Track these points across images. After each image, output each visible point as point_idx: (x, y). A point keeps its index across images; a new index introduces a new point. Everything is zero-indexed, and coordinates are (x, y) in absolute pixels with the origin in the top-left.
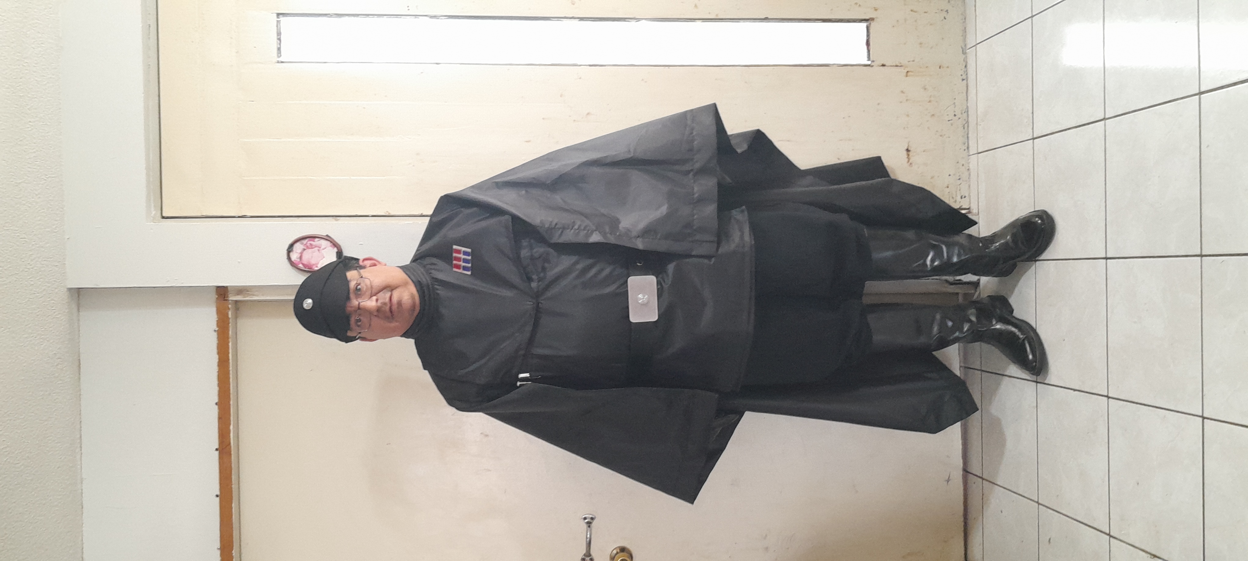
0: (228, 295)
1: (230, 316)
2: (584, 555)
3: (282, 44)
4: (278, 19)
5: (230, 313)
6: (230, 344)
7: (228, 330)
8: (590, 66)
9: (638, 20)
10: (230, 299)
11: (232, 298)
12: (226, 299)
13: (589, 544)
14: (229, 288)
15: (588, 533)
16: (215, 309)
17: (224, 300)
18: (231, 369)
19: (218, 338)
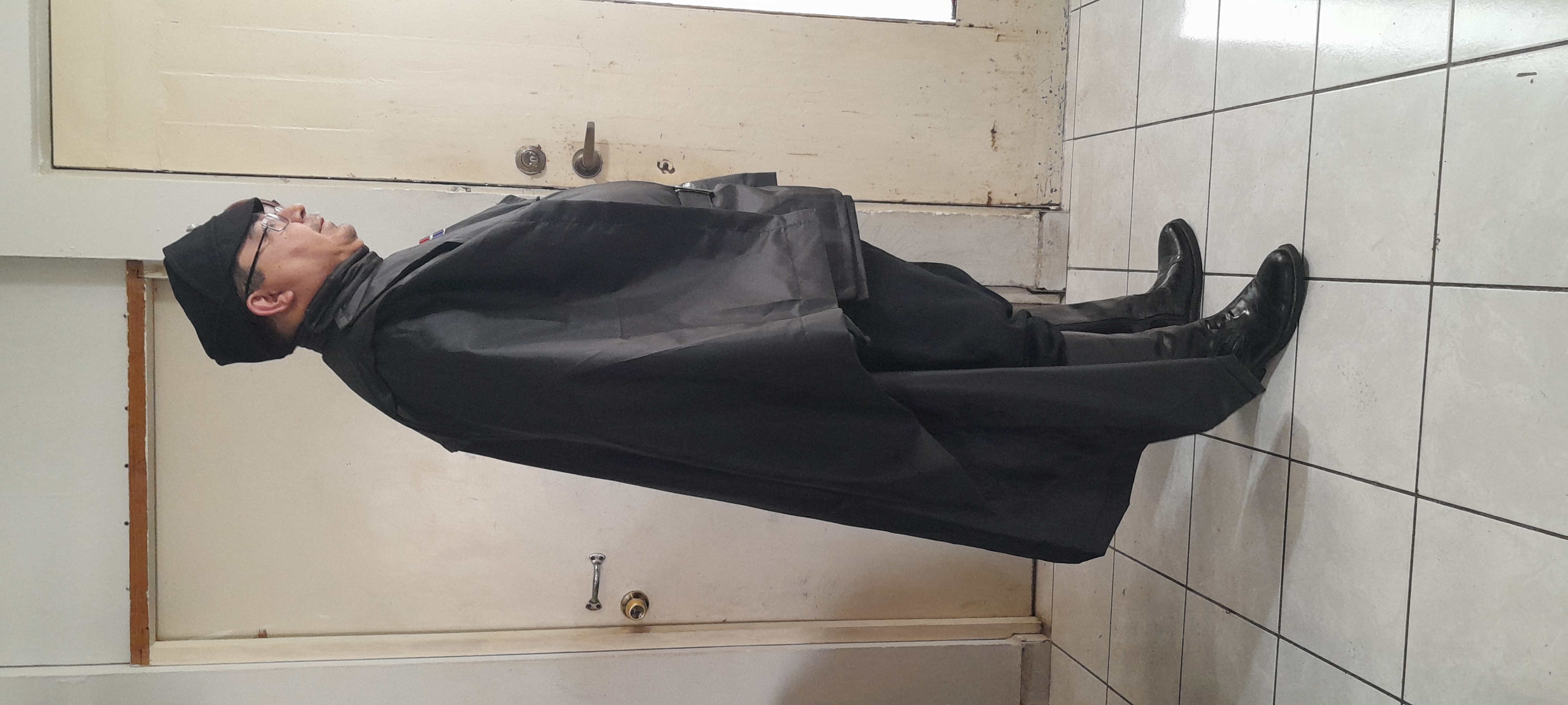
0: (142, 272)
1: (145, 299)
2: (590, 601)
5: (145, 294)
6: (145, 334)
7: (143, 317)
10: (145, 276)
11: (149, 275)
12: (139, 276)
13: (596, 589)
14: (143, 261)
15: (596, 576)
16: (125, 289)
17: (138, 278)
18: (146, 365)
19: (128, 326)
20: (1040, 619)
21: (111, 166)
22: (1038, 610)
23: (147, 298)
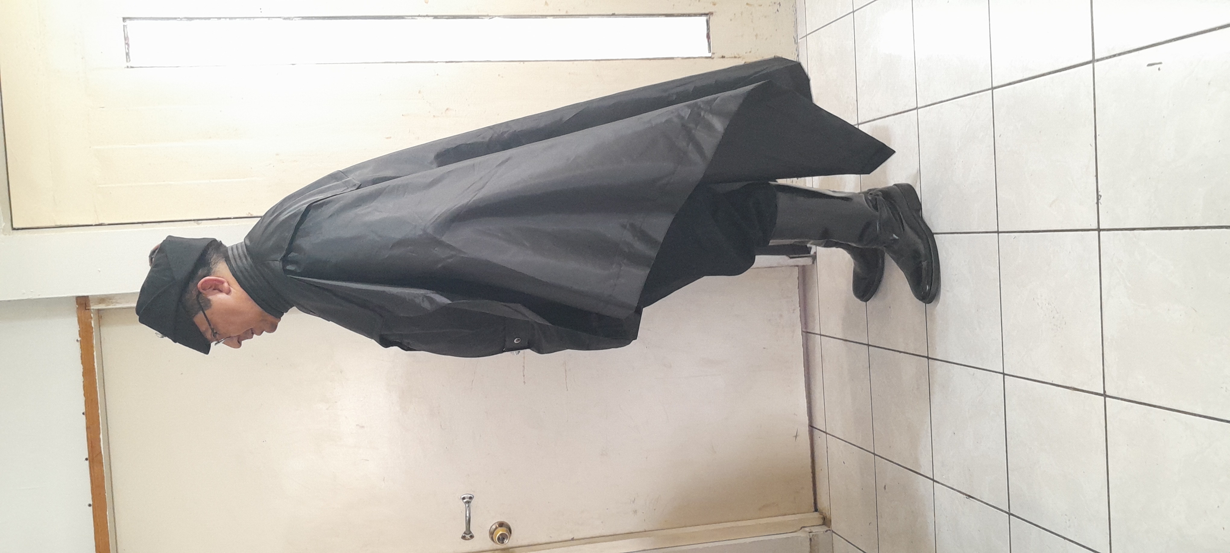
0: (89, 304)
1: (93, 325)
2: (465, 533)
3: (130, 49)
4: (125, 24)
5: (93, 322)
6: (95, 353)
7: (92, 340)
8: (447, 62)
9: (491, 17)
10: (92, 308)
11: (94, 307)
12: (87, 308)
13: (468, 522)
14: (90, 296)
15: (468, 512)
16: (76, 319)
17: (86, 309)
18: (97, 378)
19: (81, 348)
20: (821, 513)
21: (59, 224)
22: (819, 506)
23: (94, 325)
